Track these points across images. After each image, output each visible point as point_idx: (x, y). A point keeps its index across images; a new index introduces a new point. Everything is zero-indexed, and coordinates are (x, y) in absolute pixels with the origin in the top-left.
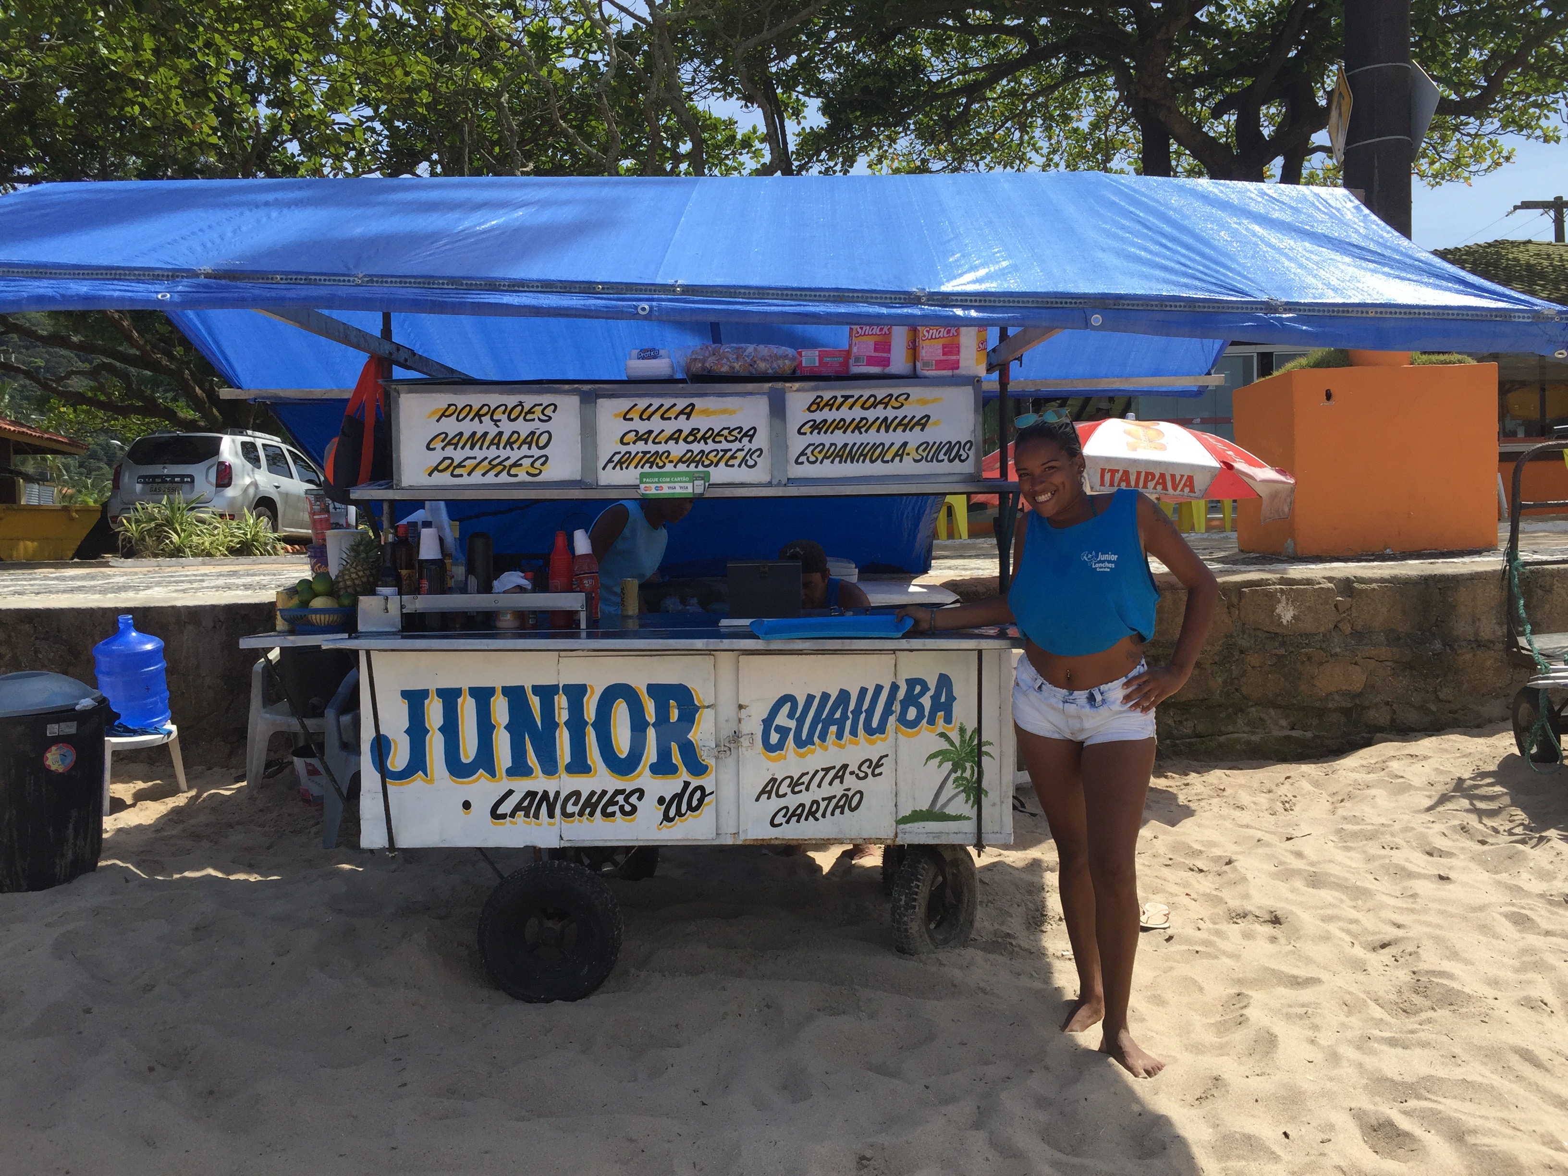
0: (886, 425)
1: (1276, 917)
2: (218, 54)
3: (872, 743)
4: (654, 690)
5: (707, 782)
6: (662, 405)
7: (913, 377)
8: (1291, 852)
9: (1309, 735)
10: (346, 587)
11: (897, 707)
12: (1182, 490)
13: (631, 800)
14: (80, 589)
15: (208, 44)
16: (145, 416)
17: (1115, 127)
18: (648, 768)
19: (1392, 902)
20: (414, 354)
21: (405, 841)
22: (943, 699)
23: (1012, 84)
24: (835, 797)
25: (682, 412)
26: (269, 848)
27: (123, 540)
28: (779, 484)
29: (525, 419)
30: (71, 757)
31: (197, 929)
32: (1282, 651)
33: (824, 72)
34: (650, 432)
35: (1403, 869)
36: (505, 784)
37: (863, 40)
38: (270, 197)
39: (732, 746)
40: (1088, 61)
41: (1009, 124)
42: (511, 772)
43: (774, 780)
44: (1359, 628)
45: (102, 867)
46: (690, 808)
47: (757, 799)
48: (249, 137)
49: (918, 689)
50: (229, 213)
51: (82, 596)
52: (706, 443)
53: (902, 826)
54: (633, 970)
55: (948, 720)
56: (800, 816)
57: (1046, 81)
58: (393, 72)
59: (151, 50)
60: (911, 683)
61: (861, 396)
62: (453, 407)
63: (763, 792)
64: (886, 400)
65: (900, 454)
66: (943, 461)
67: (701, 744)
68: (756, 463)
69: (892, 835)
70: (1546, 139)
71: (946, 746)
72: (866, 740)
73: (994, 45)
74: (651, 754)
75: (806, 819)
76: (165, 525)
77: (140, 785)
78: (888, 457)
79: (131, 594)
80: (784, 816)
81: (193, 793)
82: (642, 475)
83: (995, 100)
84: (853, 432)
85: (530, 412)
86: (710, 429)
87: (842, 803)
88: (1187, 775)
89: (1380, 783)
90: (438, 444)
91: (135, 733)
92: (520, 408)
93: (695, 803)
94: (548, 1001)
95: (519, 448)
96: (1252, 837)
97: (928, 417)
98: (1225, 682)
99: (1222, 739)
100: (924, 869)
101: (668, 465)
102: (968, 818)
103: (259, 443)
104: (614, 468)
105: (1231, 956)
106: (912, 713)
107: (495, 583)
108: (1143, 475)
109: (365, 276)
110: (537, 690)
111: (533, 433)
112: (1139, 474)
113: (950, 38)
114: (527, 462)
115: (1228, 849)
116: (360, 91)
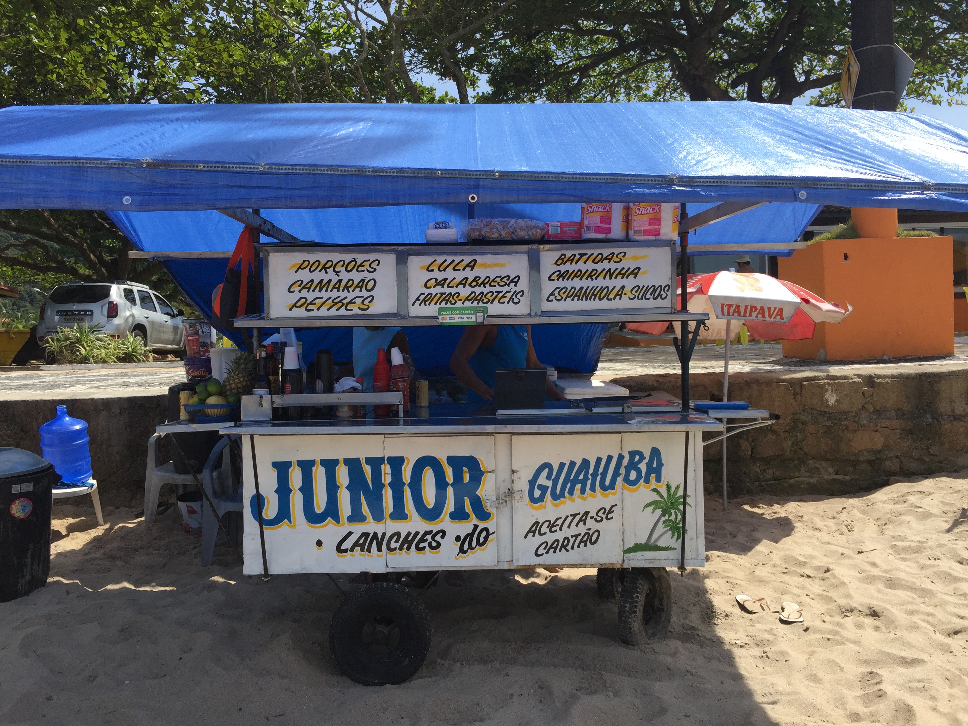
0: (610, 274)
1: (874, 611)
2: (109, 43)
3: (605, 496)
4: (451, 460)
5: (490, 525)
6: (454, 261)
7: (627, 240)
8: (868, 563)
9: (848, 478)
10: (231, 389)
11: (623, 471)
12: (775, 318)
13: (436, 539)
14: (26, 386)
15: (103, 36)
16: (57, 273)
17: (669, 94)
18: (448, 515)
19: (950, 599)
20: (274, 226)
21: (274, 570)
22: (655, 465)
23: (606, 67)
24: (580, 534)
25: (467, 266)
26: (164, 566)
27: (49, 353)
28: (536, 315)
29: (357, 271)
30: (29, 508)
31: (122, 631)
32: (829, 423)
33: (491, 58)
34: (446, 279)
35: (950, 574)
36: (345, 528)
37: (515, 39)
38: (179, 115)
39: (507, 499)
40: (653, 53)
41: (604, 92)
42: (350, 519)
43: (537, 523)
44: (878, 408)
45: (50, 582)
46: (478, 543)
47: (526, 537)
48: (127, 97)
49: (637, 458)
50: (153, 126)
51: (28, 392)
52: (485, 287)
53: (627, 555)
54: (439, 661)
55: (658, 480)
56: (556, 548)
57: (626, 64)
58: (221, 56)
59: (66, 39)
60: (632, 454)
61: (593, 254)
62: (307, 263)
63: (529, 531)
64: (610, 257)
65: (620, 294)
66: (649, 299)
67: (485, 498)
68: (520, 301)
69: (620, 561)
70: (934, 102)
71: (657, 498)
72: (602, 494)
73: (596, 42)
74: (450, 506)
75: (560, 551)
76: (77, 343)
77: (71, 521)
78: (611, 296)
79: (61, 390)
80: (545, 549)
81: (107, 526)
82: (440, 310)
83: (595, 77)
84: (587, 279)
85: (361, 265)
86: (487, 277)
87: (585, 539)
88: (772, 506)
89: (908, 512)
90: (296, 288)
91: (68, 486)
92: (353, 263)
93: (482, 540)
94: (381, 684)
95: (353, 291)
96: (836, 552)
97: (639, 268)
98: (793, 444)
99: (792, 481)
100: (641, 584)
101: (458, 302)
102: (674, 549)
103: (135, 289)
104: (420, 305)
105: (854, 642)
106: (633, 475)
107: (337, 386)
108: (749, 308)
109: (266, 165)
110: (369, 461)
111: (363, 280)
112: (746, 307)
113: (568, 38)
114: (358, 301)
115: (824, 562)
116: (199, 67)
